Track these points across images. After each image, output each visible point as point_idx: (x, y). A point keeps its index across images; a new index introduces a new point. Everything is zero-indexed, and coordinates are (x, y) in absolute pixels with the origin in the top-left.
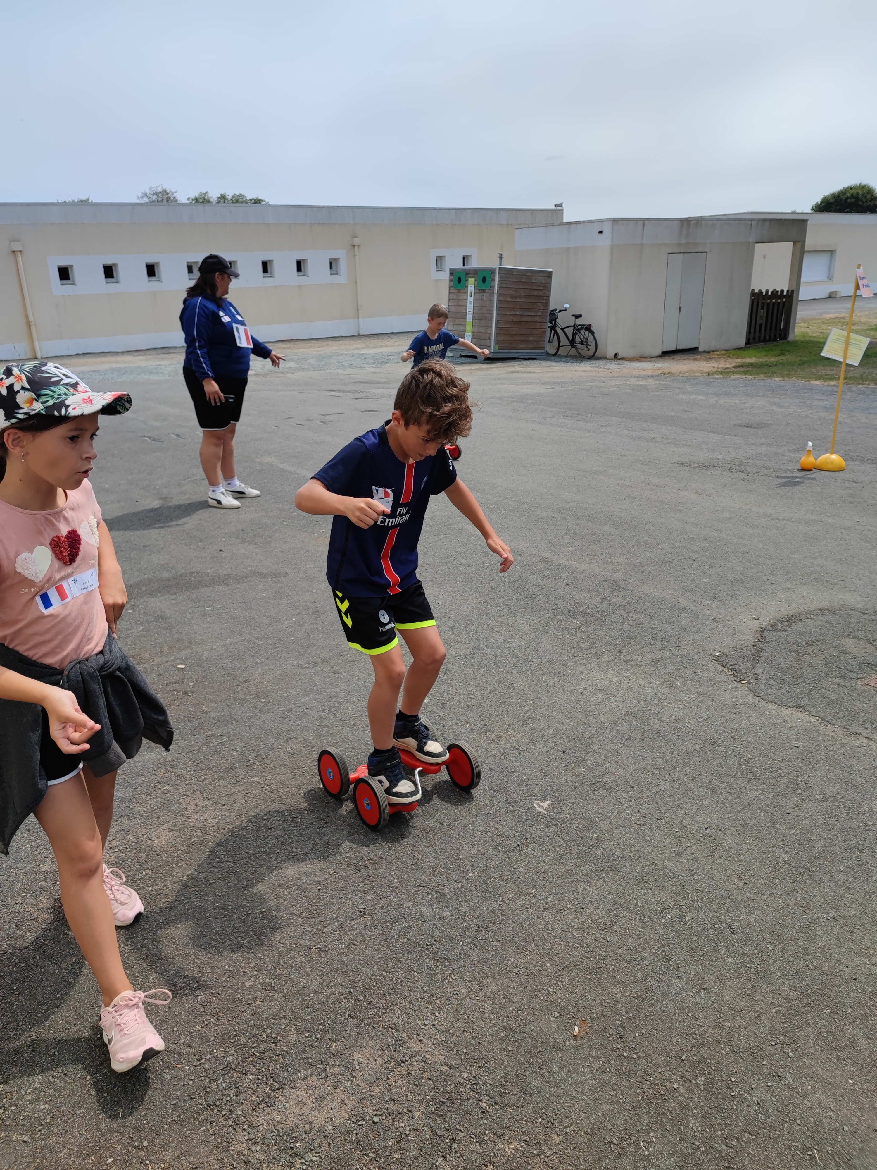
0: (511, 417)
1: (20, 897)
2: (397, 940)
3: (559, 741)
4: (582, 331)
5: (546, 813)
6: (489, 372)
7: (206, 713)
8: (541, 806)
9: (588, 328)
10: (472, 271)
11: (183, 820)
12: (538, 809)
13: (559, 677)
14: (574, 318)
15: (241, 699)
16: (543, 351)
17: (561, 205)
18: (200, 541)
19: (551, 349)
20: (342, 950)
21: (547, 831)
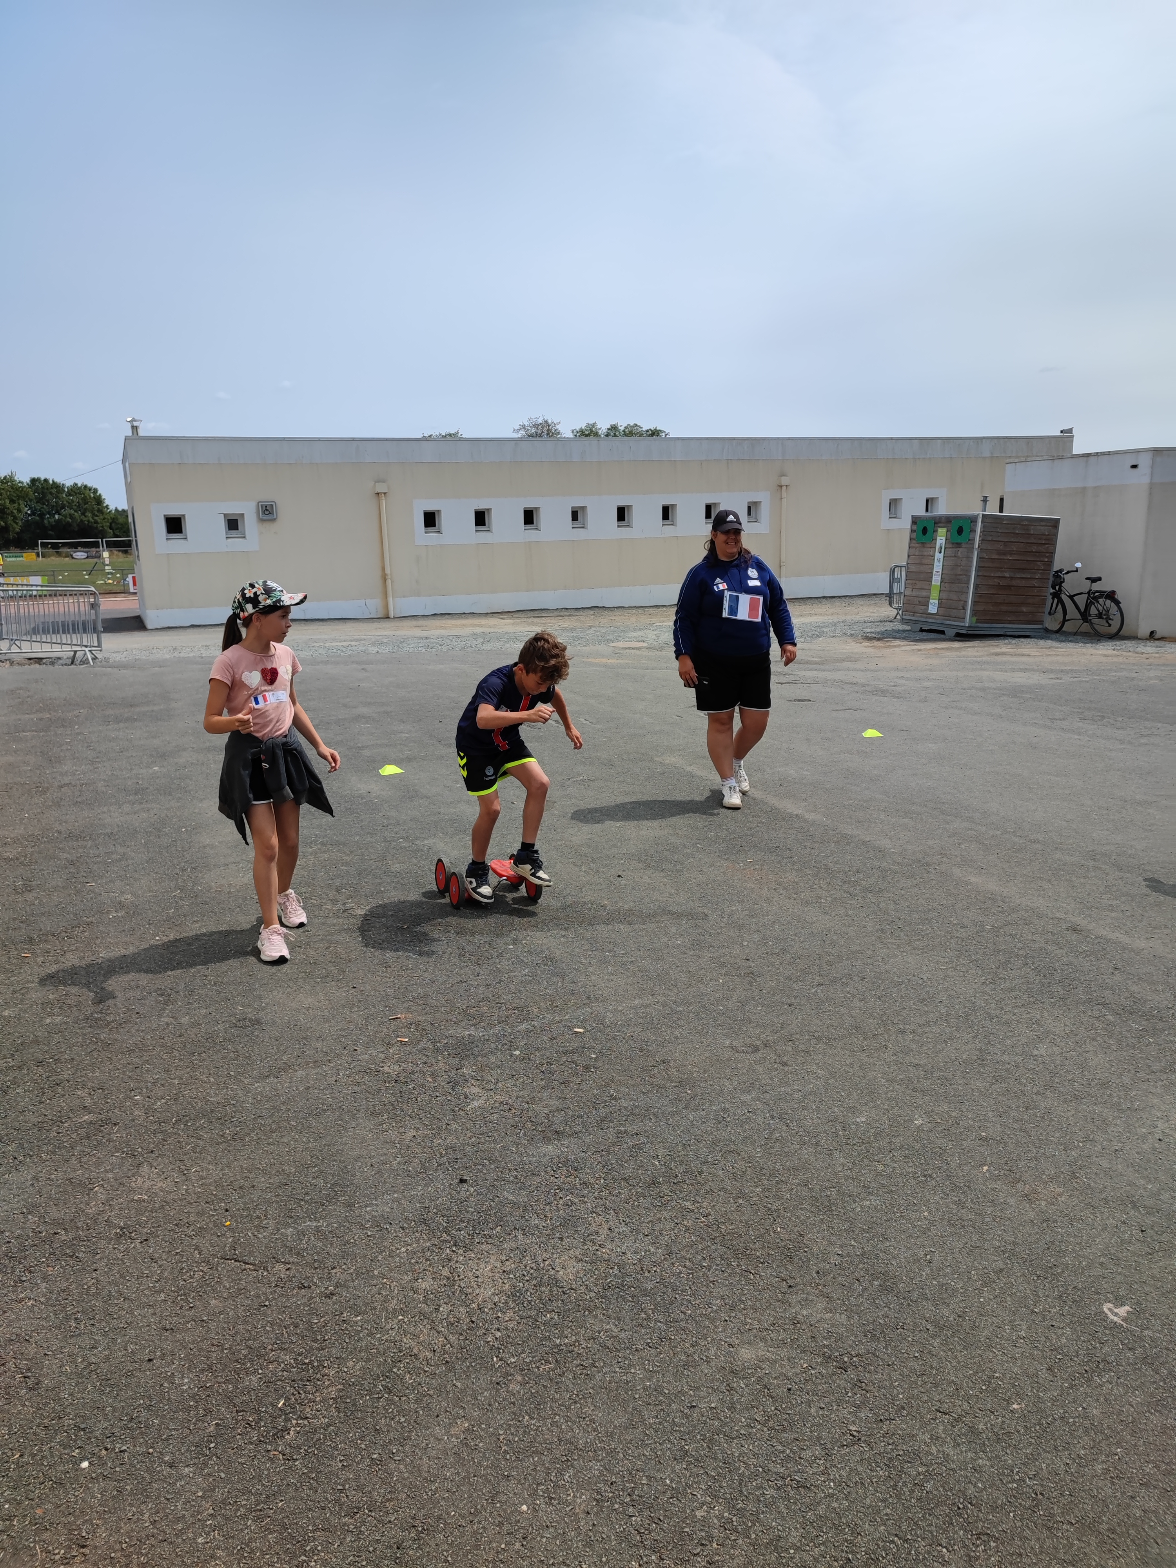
0: (1001, 717)
1: (396, 1321)
2: (912, 1491)
3: (1132, 1213)
4: (1101, 601)
5: (1125, 1325)
6: (963, 653)
7: (615, 1099)
8: (1117, 1313)
9: (1111, 596)
10: (943, 520)
11: (595, 1248)
12: (1112, 1317)
13: (1121, 1111)
14: (1089, 582)
15: (659, 1086)
16: (1040, 626)
17: (1070, 431)
18: (593, 861)
19: (1052, 623)
20: (830, 1491)
21: (1130, 1354)
